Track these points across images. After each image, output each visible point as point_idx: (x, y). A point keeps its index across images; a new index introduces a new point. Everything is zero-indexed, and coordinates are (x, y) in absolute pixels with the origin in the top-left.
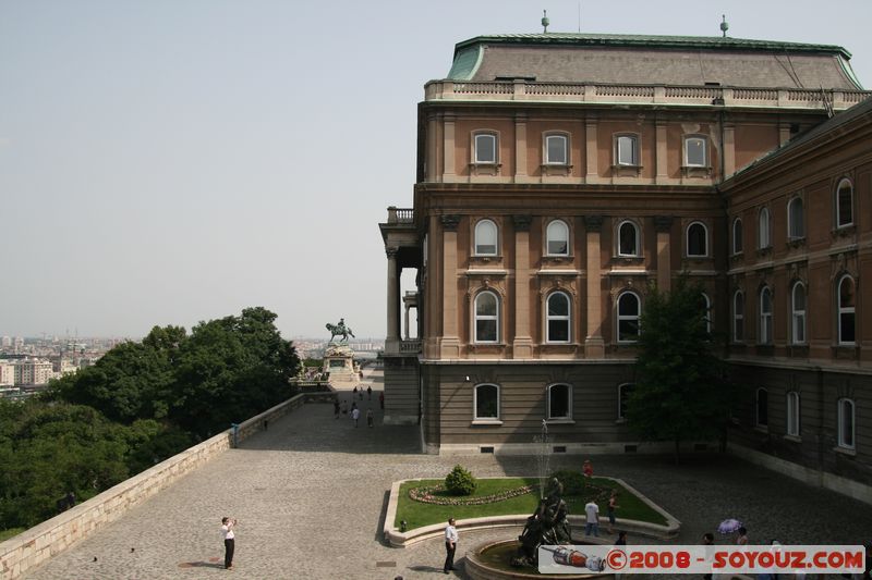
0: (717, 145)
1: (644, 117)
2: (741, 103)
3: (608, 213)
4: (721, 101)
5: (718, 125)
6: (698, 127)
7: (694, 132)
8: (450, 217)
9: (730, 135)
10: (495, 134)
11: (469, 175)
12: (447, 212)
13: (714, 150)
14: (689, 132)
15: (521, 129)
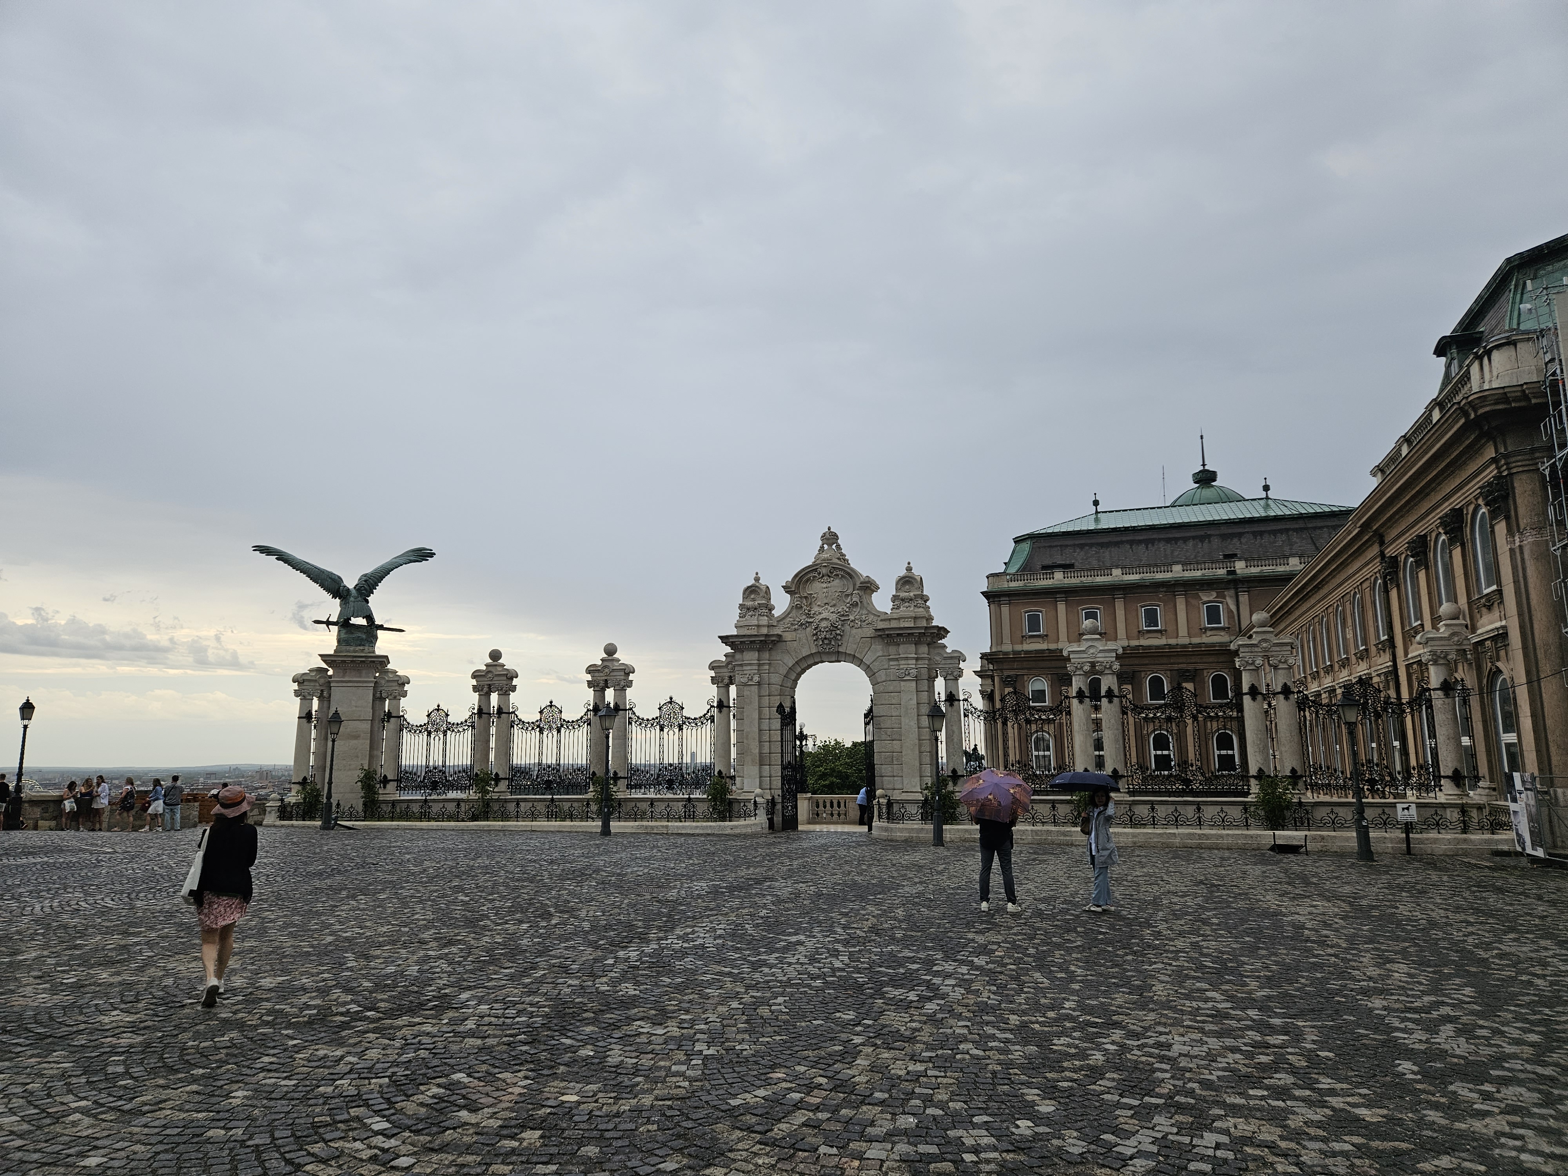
0: (1233, 607)
1: (1164, 589)
2: (1254, 570)
3: (1137, 668)
4: (1233, 572)
5: (1232, 592)
6: (1214, 594)
7: (1211, 598)
8: (1008, 676)
9: (1244, 598)
10: (1041, 612)
11: (1022, 643)
12: (1006, 673)
13: (1230, 611)
14: (1205, 599)
15: (1061, 607)
